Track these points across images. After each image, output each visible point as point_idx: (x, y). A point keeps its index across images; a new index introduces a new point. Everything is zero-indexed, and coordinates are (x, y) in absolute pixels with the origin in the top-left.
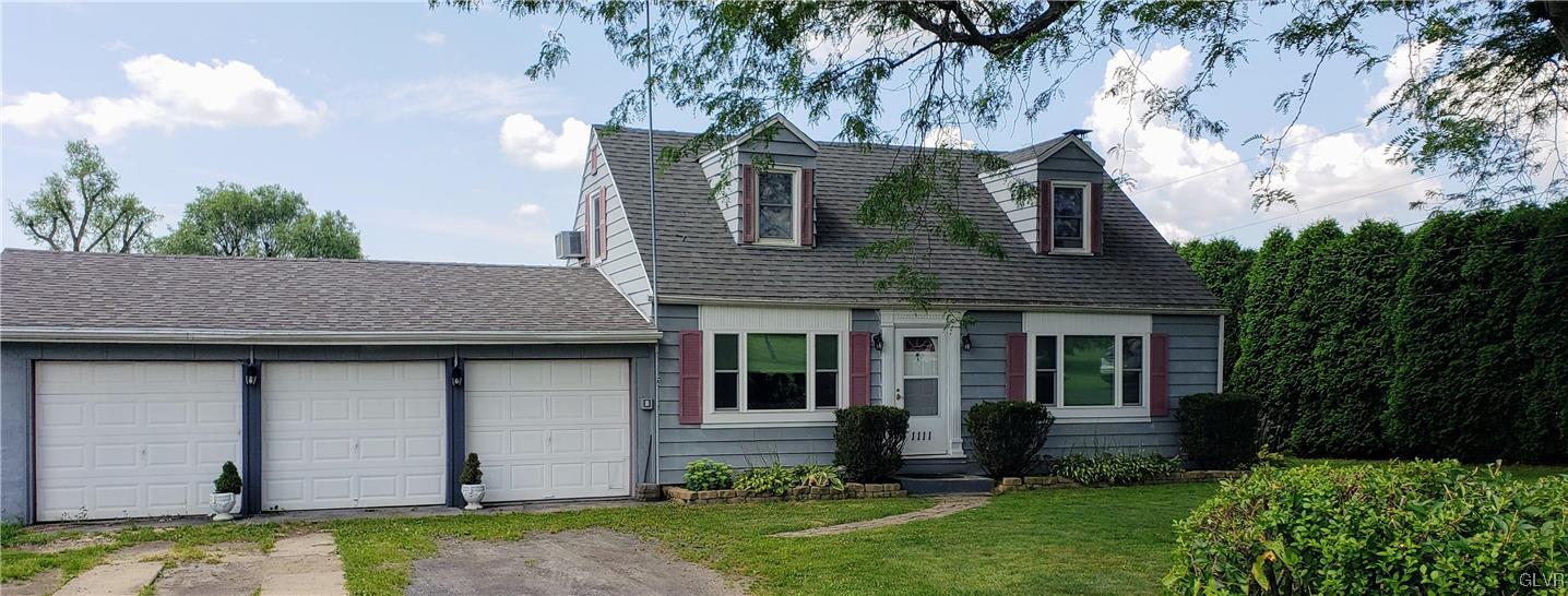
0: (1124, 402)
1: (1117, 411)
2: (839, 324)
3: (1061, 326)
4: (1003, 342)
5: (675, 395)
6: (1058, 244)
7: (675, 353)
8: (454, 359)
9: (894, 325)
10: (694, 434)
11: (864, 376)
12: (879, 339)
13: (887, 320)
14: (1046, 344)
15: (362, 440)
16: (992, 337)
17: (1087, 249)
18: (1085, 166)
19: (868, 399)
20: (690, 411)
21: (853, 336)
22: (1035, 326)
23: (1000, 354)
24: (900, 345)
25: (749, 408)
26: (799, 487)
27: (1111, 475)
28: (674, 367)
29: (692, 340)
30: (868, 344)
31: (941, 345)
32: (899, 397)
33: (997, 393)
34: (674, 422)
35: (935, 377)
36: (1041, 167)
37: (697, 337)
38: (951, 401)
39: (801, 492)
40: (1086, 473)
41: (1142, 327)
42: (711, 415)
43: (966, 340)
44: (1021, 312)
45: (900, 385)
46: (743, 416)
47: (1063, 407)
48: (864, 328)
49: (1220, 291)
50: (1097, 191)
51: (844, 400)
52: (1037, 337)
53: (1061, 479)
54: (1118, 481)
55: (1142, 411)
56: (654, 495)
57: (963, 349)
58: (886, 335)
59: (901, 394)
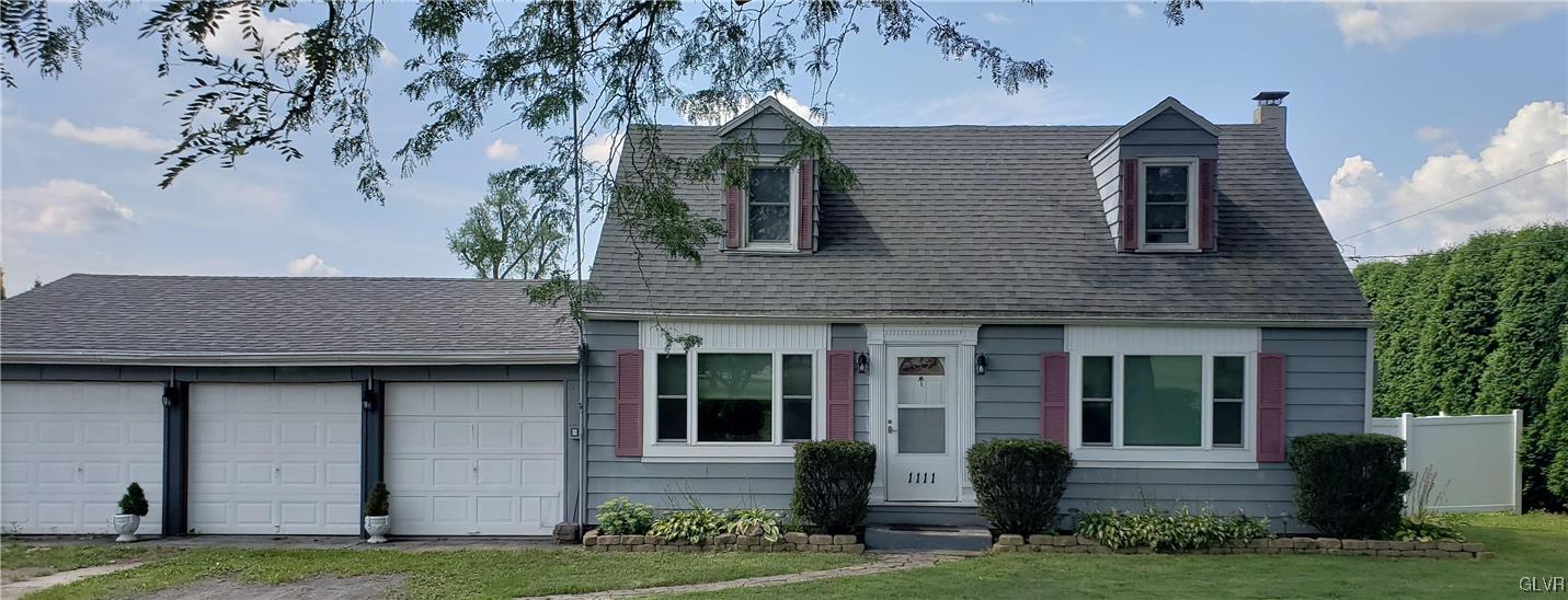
0: (1214, 442)
1: (1206, 455)
2: (814, 343)
3: (1118, 344)
4: (1036, 363)
5: (610, 424)
6: (1151, 238)
7: (611, 376)
8: (367, 381)
9: (885, 345)
10: (632, 469)
11: (847, 404)
12: (864, 360)
13: (875, 337)
14: (1098, 369)
15: (283, 465)
16: (1021, 357)
17: (1193, 244)
18: (1189, 137)
19: (850, 430)
20: (628, 443)
21: (832, 358)
22: (1080, 344)
23: (1035, 379)
24: (893, 368)
25: (699, 440)
26: (723, 536)
27: (1153, 539)
28: (610, 392)
29: (631, 363)
30: (851, 366)
31: (949, 366)
32: (890, 430)
33: (1024, 428)
34: (609, 454)
35: (943, 406)
36: (1127, 142)
37: (638, 356)
38: (961, 435)
39: (725, 542)
40: (1117, 534)
41: (1245, 345)
42: (652, 447)
43: (982, 361)
44: (1062, 326)
45: (893, 416)
46: (692, 449)
47: (1121, 446)
48: (848, 346)
49: (1542, 294)
50: (1208, 170)
51: (819, 432)
52: (1085, 358)
53: (1081, 540)
54: (1163, 547)
55: (1244, 455)
56: (569, 537)
57: (978, 374)
58: (875, 355)
59: (895, 426)
